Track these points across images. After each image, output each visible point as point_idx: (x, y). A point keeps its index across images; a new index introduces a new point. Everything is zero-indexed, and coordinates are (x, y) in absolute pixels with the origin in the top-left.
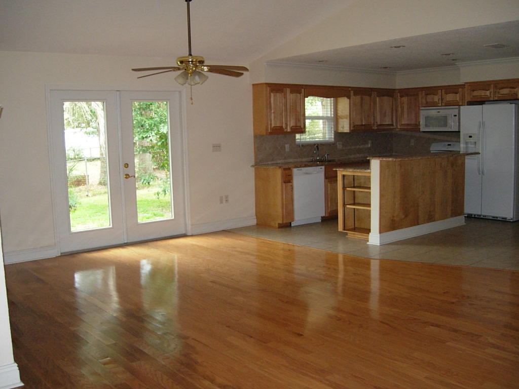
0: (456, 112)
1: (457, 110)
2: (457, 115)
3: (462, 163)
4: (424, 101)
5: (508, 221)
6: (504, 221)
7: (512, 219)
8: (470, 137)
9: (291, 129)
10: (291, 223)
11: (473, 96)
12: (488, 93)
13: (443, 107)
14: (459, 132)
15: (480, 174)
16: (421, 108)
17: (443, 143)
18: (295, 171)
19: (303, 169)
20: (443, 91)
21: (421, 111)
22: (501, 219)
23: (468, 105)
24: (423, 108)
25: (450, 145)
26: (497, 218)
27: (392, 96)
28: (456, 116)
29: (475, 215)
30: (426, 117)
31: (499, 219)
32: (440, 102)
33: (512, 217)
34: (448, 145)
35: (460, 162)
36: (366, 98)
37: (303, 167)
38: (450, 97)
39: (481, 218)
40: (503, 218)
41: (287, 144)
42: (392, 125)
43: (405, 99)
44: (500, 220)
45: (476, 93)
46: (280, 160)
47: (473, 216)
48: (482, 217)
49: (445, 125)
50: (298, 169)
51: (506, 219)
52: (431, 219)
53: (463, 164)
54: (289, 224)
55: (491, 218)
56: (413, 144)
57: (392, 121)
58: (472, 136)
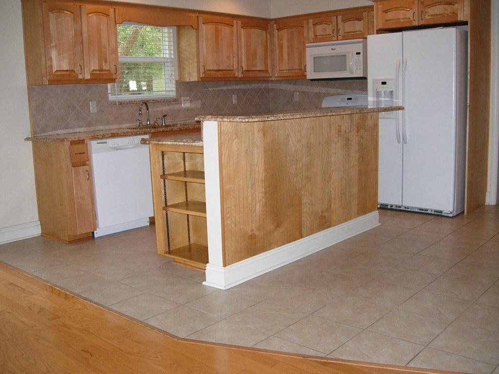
0: (359, 47)
1: (361, 45)
2: (362, 53)
3: (374, 125)
4: (311, 34)
5: (444, 216)
6: (438, 215)
7: (451, 213)
8: (384, 83)
9: (91, 74)
10: (93, 233)
11: (386, 21)
12: (409, 15)
13: (338, 42)
14: (365, 78)
15: (399, 142)
16: (307, 45)
17: (341, 97)
18: (94, 144)
19: (108, 141)
20: (340, 18)
21: (307, 49)
22: (433, 213)
23: (377, 33)
24: (310, 44)
25: (351, 99)
26: (427, 210)
27: (266, 29)
28: (359, 53)
29: (392, 206)
30: (314, 58)
31: (429, 212)
32: (335, 35)
33: (451, 210)
34: (348, 99)
35: (370, 123)
36: (225, 30)
37: (109, 137)
38: (349, 27)
39: (401, 210)
40: (435, 211)
41: (91, 100)
42: (267, 71)
43: (285, 33)
44: (431, 214)
45: (390, 15)
46: (79, 127)
47: (389, 207)
48: (402, 208)
49: (343, 68)
50: (99, 141)
51: (441, 212)
52: (324, 223)
53: (376, 126)
54: (91, 235)
55: (417, 210)
56: (298, 100)
57: (266, 65)
58: (387, 81)
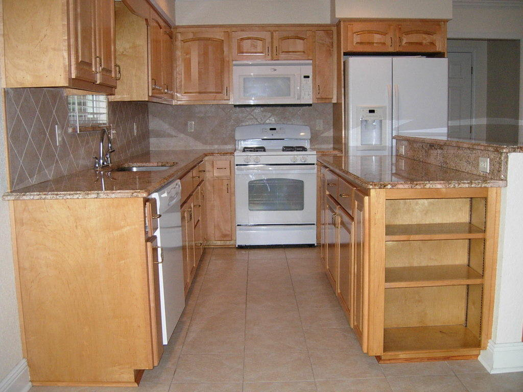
1: (310, 68)
2: (311, 77)
8: (372, 111)
11: (357, 43)
16: (235, 62)
25: (275, 129)
28: (308, 77)
30: (245, 79)
34: (271, 129)
43: (194, 46)
58: (375, 109)
